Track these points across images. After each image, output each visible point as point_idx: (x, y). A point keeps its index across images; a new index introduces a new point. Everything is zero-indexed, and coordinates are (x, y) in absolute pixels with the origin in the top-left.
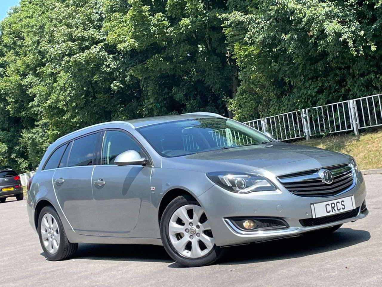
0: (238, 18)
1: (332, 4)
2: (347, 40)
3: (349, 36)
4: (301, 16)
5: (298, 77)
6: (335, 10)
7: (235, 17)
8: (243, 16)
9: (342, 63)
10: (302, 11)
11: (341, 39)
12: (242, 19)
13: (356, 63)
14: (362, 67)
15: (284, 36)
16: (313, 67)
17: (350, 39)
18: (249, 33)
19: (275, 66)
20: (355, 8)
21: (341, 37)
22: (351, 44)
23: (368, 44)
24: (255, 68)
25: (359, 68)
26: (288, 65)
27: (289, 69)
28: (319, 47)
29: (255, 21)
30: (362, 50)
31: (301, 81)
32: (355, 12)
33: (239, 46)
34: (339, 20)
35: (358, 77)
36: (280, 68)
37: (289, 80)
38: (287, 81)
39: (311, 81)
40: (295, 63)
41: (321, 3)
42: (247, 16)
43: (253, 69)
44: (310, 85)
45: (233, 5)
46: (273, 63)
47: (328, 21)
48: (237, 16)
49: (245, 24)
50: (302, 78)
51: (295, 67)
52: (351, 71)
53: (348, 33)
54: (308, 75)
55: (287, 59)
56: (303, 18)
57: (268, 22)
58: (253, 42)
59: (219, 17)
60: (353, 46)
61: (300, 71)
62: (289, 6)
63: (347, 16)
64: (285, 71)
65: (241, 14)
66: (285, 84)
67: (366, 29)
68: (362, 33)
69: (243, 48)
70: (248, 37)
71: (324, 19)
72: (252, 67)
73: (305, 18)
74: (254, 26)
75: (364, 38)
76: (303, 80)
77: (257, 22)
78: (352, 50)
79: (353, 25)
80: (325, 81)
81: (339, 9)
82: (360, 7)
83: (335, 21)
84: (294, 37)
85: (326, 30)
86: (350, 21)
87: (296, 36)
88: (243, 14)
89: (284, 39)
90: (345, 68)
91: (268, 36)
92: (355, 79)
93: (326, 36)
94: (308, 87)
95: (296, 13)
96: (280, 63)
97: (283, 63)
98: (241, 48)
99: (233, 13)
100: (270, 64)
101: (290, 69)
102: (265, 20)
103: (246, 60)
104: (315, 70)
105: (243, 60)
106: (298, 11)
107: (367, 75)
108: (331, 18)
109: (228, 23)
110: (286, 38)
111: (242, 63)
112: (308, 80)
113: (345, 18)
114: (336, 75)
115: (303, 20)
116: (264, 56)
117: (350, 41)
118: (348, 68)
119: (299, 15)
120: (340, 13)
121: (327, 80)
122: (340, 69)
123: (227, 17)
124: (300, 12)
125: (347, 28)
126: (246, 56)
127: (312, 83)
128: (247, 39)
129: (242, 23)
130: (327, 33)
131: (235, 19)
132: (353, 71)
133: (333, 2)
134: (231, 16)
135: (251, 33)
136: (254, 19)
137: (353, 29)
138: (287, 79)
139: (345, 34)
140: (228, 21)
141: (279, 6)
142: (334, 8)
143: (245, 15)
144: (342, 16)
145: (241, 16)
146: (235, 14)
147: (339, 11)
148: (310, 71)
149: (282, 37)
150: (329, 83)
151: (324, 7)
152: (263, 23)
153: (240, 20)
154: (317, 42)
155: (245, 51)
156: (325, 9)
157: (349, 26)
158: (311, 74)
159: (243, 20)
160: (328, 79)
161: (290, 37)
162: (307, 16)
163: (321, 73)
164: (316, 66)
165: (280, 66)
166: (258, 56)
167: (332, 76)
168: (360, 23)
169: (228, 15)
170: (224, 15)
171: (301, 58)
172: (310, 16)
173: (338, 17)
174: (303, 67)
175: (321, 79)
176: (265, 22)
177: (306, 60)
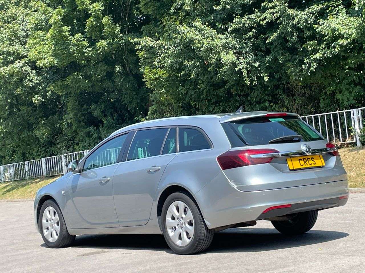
0: (149, 44)
1: (231, 37)
2: (242, 70)
3: (244, 67)
4: (199, 45)
5: (202, 102)
6: (233, 42)
7: (146, 42)
8: (153, 41)
9: (241, 91)
10: (201, 41)
11: (237, 69)
12: (152, 44)
13: (253, 91)
14: (258, 95)
15: (187, 63)
16: (216, 93)
17: (245, 69)
18: (159, 58)
19: (182, 90)
20: (252, 41)
21: (237, 67)
22: (245, 74)
23: (262, 75)
24: (164, 90)
25: (255, 96)
26: (194, 89)
27: (194, 93)
28: (219, 75)
29: (165, 47)
30: (256, 80)
31: (205, 105)
32: (251, 44)
33: (150, 69)
34: (235, 51)
35: (255, 105)
36: (187, 92)
37: (194, 103)
38: (192, 105)
39: (214, 105)
40: (200, 88)
41: (220, 35)
42: (158, 42)
43: (162, 92)
44: (213, 109)
45: (147, 31)
46: (180, 87)
47: (225, 52)
48: (147, 41)
49: (155, 49)
50: (206, 102)
51: (200, 92)
52: (249, 98)
53: (243, 64)
54: (211, 99)
55: (193, 84)
56: (201, 48)
57: (176, 49)
58: (161, 66)
59: (131, 41)
60: (247, 76)
61: (204, 96)
62: (188, 36)
63: (243, 48)
64: (191, 95)
65: (151, 39)
66: (191, 107)
67: (261, 61)
68: (257, 64)
69: (153, 72)
70: (158, 61)
71: (221, 49)
72: (161, 89)
73: (203, 48)
74: (164, 51)
75: (259, 69)
76: (207, 105)
77: (166, 47)
78: (246, 79)
79: (249, 57)
80: (226, 106)
81: (236, 41)
82: (256, 40)
83: (231, 52)
84: (197, 64)
85: (222, 60)
86: (246, 53)
87: (198, 64)
88: (154, 40)
89: (187, 65)
90: (244, 95)
91: (176, 62)
92: (252, 106)
93: (223, 65)
94: (211, 110)
95: (195, 43)
96: (186, 87)
97: (189, 87)
98: (151, 71)
99: (144, 38)
100: (178, 87)
101: (196, 93)
102: (174, 47)
103: (155, 83)
104: (218, 95)
105: (153, 82)
106: (197, 41)
107: (262, 103)
108: (229, 49)
109: (139, 47)
110: (188, 64)
111: (152, 85)
112: (212, 104)
113: (241, 50)
114: (236, 101)
115: (201, 49)
116: (172, 80)
117: (244, 72)
118: (247, 95)
119: (197, 45)
120: (237, 45)
121: (229, 106)
122: (240, 96)
123: (139, 42)
124: (199, 42)
125: (242, 59)
126: (156, 79)
127: (215, 107)
128: (157, 63)
129: (152, 47)
130: (223, 63)
131: (146, 44)
132: (251, 98)
133: (232, 35)
134: (142, 41)
135: (161, 58)
136: (164, 45)
137: (248, 60)
138: (193, 103)
139: (240, 65)
140: (139, 45)
141: (182, 35)
142: (232, 40)
143: (155, 40)
144: (239, 48)
145: (152, 41)
146: (145, 39)
147: (236, 43)
148: (213, 97)
149: (185, 64)
150: (230, 108)
151: (222, 39)
152: (172, 49)
153: (151, 45)
154: (217, 70)
155: (155, 74)
156: (222, 41)
157: (244, 57)
158: (214, 99)
159: (154, 46)
160: (229, 104)
161: (193, 64)
162: (204, 46)
163: (223, 99)
164: (218, 92)
165: (186, 90)
166: (167, 79)
167: (232, 102)
168: (256, 55)
169: (140, 40)
170: (136, 40)
171: (205, 83)
172: (207, 46)
173: (235, 48)
174: (207, 92)
175: (222, 104)
176: (174, 48)
177: (211, 86)
